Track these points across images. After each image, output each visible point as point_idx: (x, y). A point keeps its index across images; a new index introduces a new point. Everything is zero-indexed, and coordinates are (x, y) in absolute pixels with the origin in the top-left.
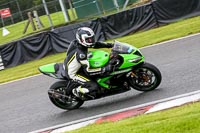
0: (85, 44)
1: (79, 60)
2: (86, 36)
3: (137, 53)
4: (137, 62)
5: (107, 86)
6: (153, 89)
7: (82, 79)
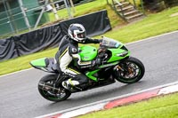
0: (77, 39)
1: (71, 53)
2: (78, 31)
3: (123, 48)
4: (124, 55)
5: (95, 79)
6: (137, 81)
7: (73, 72)
